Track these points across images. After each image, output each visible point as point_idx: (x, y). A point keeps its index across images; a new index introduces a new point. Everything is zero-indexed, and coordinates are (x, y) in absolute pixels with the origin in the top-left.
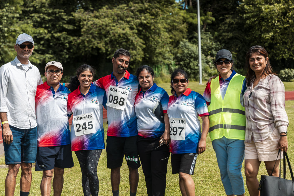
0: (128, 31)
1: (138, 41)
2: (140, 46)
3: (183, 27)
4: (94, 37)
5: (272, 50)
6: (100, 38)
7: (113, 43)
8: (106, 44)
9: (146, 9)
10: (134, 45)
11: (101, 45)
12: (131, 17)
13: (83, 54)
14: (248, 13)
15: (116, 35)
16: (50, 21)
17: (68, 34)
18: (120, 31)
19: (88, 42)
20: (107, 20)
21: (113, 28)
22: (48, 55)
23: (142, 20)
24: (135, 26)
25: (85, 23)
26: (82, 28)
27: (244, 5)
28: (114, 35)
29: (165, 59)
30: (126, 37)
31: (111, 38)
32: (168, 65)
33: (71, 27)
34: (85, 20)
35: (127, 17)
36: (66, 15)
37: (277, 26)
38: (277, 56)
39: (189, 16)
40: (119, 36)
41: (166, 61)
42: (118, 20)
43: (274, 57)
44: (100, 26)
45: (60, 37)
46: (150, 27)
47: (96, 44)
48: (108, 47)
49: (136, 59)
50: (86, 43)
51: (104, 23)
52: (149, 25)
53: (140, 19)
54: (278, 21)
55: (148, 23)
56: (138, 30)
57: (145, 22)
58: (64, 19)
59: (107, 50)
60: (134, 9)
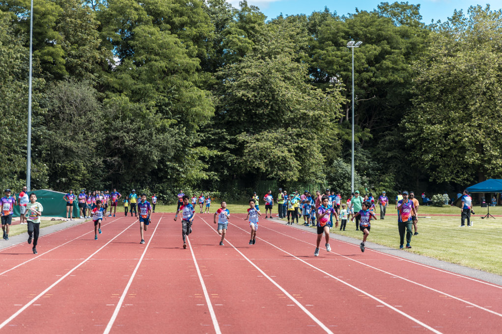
0: (286, 153)
1: (295, 163)
2: (296, 167)
3: (338, 144)
4: (255, 158)
5: (434, 173)
6: (261, 159)
7: (272, 163)
8: (266, 165)
9: (303, 134)
10: (291, 167)
11: (262, 166)
12: (290, 141)
13: (243, 172)
14: (409, 131)
15: (276, 157)
16: (213, 140)
17: (231, 153)
18: (280, 154)
19: (250, 162)
20: (269, 144)
21: (273, 150)
22: (213, 172)
23: (299, 144)
24: (292, 150)
25: (248, 145)
26: (245, 149)
27: (406, 122)
28: (274, 157)
29: (317, 179)
30: (284, 159)
31: (271, 159)
32: (321, 185)
33: (232, 146)
34: (248, 143)
35: (286, 140)
36: (228, 135)
37: (438, 147)
38: (438, 179)
39: (344, 133)
40: (279, 158)
41: (319, 181)
42: (277, 143)
43: (436, 180)
44: (262, 148)
45: (223, 155)
46: (306, 150)
47: (258, 164)
48: (268, 168)
49: (292, 180)
50: (248, 163)
51: (265, 146)
52: (305, 148)
53: (298, 143)
54: (440, 143)
55: (304, 146)
56: (295, 152)
57: (302, 145)
58: (226, 139)
59: (267, 170)
60: (292, 133)
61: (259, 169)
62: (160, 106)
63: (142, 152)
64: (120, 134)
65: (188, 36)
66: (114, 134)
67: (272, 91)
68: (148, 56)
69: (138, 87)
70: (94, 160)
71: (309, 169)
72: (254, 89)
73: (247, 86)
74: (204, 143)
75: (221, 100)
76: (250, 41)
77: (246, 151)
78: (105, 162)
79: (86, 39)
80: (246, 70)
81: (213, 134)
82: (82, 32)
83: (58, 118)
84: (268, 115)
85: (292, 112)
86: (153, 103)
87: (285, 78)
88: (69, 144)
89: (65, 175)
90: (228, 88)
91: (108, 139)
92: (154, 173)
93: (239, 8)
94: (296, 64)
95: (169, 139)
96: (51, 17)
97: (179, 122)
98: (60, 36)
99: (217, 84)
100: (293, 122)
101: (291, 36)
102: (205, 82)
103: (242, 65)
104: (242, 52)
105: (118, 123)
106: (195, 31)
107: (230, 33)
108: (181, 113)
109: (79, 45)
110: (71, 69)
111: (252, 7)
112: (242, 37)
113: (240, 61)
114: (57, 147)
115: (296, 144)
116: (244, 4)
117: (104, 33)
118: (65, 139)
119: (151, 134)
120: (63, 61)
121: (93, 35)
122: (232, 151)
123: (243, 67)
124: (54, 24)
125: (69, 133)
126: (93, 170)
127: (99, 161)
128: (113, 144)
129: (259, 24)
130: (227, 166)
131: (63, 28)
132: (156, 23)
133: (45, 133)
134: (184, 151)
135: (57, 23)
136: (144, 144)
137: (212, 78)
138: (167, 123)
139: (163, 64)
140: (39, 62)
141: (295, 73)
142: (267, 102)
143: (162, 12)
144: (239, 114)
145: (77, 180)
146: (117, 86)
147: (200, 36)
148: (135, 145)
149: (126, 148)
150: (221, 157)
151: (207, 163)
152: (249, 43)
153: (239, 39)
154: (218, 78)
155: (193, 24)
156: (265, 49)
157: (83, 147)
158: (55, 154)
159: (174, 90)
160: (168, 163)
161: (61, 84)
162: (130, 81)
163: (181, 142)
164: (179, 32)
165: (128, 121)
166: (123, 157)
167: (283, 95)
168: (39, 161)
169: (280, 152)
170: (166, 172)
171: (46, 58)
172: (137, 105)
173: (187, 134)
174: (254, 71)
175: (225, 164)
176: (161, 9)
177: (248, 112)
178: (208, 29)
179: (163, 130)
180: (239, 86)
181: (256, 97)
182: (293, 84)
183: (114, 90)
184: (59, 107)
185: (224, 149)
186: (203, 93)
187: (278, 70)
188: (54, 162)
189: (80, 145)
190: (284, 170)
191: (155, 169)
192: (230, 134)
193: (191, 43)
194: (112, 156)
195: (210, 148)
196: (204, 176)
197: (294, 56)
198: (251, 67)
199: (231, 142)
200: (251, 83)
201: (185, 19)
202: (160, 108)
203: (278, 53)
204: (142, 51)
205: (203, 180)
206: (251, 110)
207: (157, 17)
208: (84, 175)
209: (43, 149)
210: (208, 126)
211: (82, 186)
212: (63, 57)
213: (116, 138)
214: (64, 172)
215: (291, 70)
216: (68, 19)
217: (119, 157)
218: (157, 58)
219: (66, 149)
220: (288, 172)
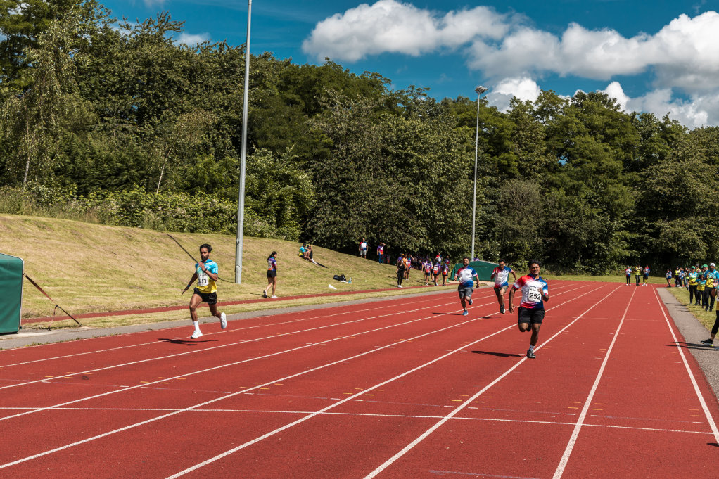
61: (672, 249)
62: (590, 198)
63: (574, 234)
64: (557, 220)
65: (617, 145)
66: (551, 220)
67: (685, 186)
68: (581, 160)
69: (572, 183)
70: (535, 239)
71: (717, 250)
72: (670, 186)
73: (663, 183)
74: (627, 228)
75: (643, 194)
76: (668, 147)
77: (662, 234)
78: (544, 241)
79: (535, 147)
80: (663, 170)
81: (635, 221)
82: (531, 142)
83: (508, 207)
84: (681, 206)
85: (702, 203)
86: (583, 196)
87: (698, 176)
88: (516, 227)
89: (512, 250)
90: (649, 184)
91: (547, 223)
92: (584, 250)
93: (662, 122)
94: (706, 165)
95: (595, 224)
96: (506, 131)
97: (604, 211)
98: (515, 145)
99: (641, 181)
100: (702, 212)
101: (704, 143)
102: (630, 180)
103: (661, 166)
104: (662, 157)
105: (555, 212)
106: (623, 140)
107: (652, 141)
108: (608, 204)
109: (529, 152)
110: (522, 170)
111: (673, 121)
112: (661, 145)
113: (660, 163)
114: (507, 229)
115: (704, 230)
116: (666, 118)
117: (550, 143)
118: (513, 223)
119: (581, 220)
120: (517, 164)
121: (541, 144)
122: (650, 234)
123: (662, 168)
124: (509, 137)
125: (517, 219)
126: (536, 246)
127: (540, 240)
128: (551, 227)
129: (677, 134)
130: (646, 246)
131: (517, 139)
132: (592, 133)
133: (497, 219)
134: (608, 234)
135: (512, 135)
136: (575, 228)
137: (636, 176)
138: (595, 212)
139: (593, 166)
140: (496, 165)
141: (705, 173)
142: (680, 195)
143: (597, 126)
144: (657, 206)
145: (522, 255)
146: (559, 183)
147: (627, 144)
148: (568, 229)
149: (561, 231)
150: (642, 239)
151: (631, 243)
152: (667, 149)
153: (659, 146)
154: (641, 176)
155: (622, 134)
156: (680, 153)
157: (527, 230)
158: (506, 234)
159: (602, 186)
160: (595, 243)
161: (514, 182)
162: (567, 179)
163: (606, 226)
164: (611, 141)
165: (563, 210)
166: (559, 238)
167: (695, 190)
168: (493, 240)
169: (690, 236)
170: (594, 251)
171: (502, 162)
172: (570, 197)
173: (612, 220)
174: (669, 171)
175: (645, 244)
176: (596, 123)
177: (665, 204)
178: (635, 139)
179: (592, 217)
180: (658, 183)
181: (671, 192)
182: (703, 181)
183: (556, 186)
184: (509, 199)
185: (645, 232)
186: (625, 188)
187: (690, 170)
188: (505, 241)
189: (525, 227)
190: (694, 250)
191: (585, 247)
192: (649, 221)
193: (619, 150)
194: (550, 237)
195: (631, 232)
196: (627, 253)
197: (705, 158)
198: (667, 169)
199: (650, 227)
200: (667, 180)
201: (616, 130)
202: (589, 200)
203: (692, 157)
204: (577, 155)
205: (626, 257)
206: (667, 202)
207: (592, 129)
208: (528, 251)
209: (496, 231)
210: (632, 214)
211: (526, 259)
212: (516, 161)
213: (554, 223)
214: (511, 248)
215: (702, 170)
216: (521, 133)
217: (556, 238)
218: (589, 161)
219: (513, 230)
220: (697, 252)
